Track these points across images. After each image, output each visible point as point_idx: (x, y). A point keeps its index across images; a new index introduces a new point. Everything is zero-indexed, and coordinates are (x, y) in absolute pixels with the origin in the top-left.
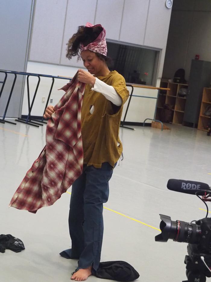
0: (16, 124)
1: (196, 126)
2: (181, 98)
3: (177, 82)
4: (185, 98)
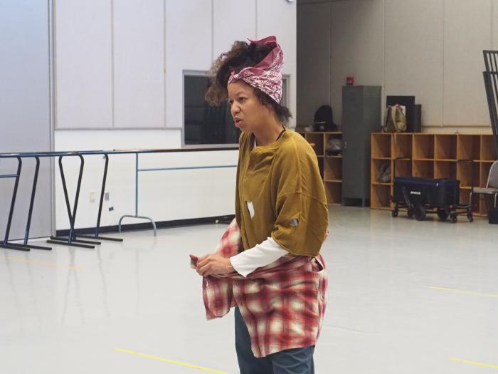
0: (50, 249)
1: (368, 204)
2: (332, 157)
3: (320, 131)
4: (339, 156)
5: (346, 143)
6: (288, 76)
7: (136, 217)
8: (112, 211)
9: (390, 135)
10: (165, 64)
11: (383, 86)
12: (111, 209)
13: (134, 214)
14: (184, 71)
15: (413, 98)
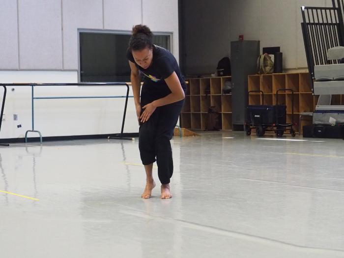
2: (226, 94)
4: (231, 94)
5: (233, 84)
6: (172, 33)
7: (33, 131)
8: (20, 128)
9: (259, 77)
10: (62, 24)
11: (261, 40)
12: (19, 126)
13: (31, 130)
14: (78, 29)
15: (278, 48)
